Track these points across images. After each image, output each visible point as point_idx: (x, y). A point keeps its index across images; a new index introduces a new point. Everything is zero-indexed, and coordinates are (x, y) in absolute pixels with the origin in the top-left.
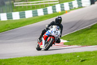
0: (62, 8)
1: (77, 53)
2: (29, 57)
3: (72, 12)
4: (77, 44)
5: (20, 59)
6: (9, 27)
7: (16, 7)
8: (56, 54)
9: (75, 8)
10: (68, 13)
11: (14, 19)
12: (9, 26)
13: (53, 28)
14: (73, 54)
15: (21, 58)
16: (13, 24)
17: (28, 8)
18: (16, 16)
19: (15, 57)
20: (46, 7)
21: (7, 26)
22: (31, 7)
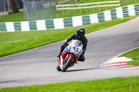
0: (125, 12)
2: (78, 82)
5: (64, 84)
6: (49, 40)
7: (59, 12)
11: (56, 28)
12: (49, 37)
13: (72, 43)
15: (66, 83)
16: (55, 36)
18: (59, 23)
19: (58, 82)
20: (102, 11)
21: (46, 39)
22: (81, 12)
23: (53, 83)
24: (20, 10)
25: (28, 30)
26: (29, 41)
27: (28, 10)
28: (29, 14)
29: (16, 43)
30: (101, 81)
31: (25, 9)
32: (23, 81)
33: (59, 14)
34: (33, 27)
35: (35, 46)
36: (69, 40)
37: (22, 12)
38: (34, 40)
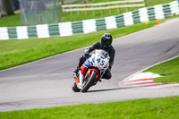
2: (90, 105)
5: (73, 108)
6: (53, 50)
7: (66, 14)
8: (140, 100)
11: (62, 35)
12: (53, 47)
13: (96, 55)
14: (171, 100)
15: (75, 107)
16: (61, 45)
17: (88, 15)
18: (66, 29)
20: (121, 12)
21: (49, 49)
22: (94, 14)
23: (58, 106)
24: (16, 12)
25: (26, 37)
26: (27, 52)
27: (26, 12)
28: (27, 17)
29: (11, 55)
30: (120, 103)
31: (22, 11)
32: (19, 104)
33: (66, 17)
34: (32, 33)
35: (35, 58)
36: (91, 50)
37: (19, 15)
38: (33, 50)
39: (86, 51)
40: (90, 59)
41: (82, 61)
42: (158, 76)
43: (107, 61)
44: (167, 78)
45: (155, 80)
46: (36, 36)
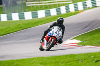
1: (91, 53)
2: (42, 58)
3: (86, 11)
4: (91, 45)
5: (32, 59)
6: (21, 27)
8: (70, 55)
9: (89, 8)
10: (82, 13)
11: (26, 19)
13: (55, 29)
14: (87, 55)
15: (34, 58)
16: (26, 25)
17: (41, 8)
22: (44, 7)
23: (24, 58)
25: (6, 20)
26: (7, 28)
27: (6, 6)
28: (7, 9)
31: (3, 5)
33: (28, 9)
34: (10, 18)
35: (11, 31)
38: (10, 27)
39: (48, 27)
40: (51, 32)
41: (46, 33)
42: (80, 41)
43: (61, 33)
44: (85, 43)
45: (78, 44)
46: (12, 19)
